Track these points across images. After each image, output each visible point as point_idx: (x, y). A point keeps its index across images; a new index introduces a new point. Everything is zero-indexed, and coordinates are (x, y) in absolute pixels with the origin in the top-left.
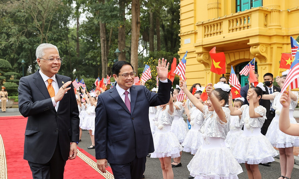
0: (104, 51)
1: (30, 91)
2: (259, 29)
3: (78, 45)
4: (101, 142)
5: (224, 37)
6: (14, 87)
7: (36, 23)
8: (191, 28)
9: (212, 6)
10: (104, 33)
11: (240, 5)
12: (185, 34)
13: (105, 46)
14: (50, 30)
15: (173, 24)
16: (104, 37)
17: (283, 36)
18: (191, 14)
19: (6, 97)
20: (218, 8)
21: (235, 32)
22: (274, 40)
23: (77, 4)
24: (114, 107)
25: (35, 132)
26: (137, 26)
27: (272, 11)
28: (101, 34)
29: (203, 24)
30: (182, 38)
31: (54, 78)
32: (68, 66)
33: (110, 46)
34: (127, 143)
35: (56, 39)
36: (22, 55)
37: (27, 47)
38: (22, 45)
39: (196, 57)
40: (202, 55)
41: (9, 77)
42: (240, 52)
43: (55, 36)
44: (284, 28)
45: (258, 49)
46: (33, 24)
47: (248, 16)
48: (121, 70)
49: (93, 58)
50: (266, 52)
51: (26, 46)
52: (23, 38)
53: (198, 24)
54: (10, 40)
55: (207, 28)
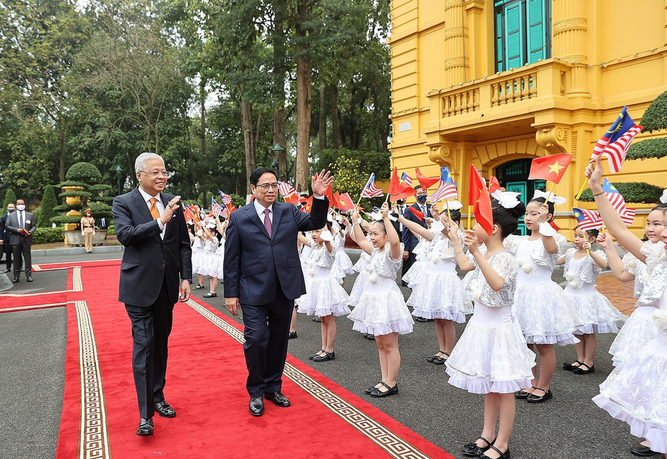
0: (250, 151)
1: (129, 213)
2: (554, 97)
3: (204, 143)
4: (231, 275)
5: (483, 115)
6: (106, 210)
7: (138, 107)
8: (411, 105)
9: (454, 63)
10: (249, 121)
11: (504, 61)
12: (400, 115)
13: (252, 142)
14: (162, 118)
15: (353, 108)
16: (249, 128)
17: (595, 111)
18: (412, 80)
19: (92, 227)
20: (465, 66)
21: (503, 105)
22: (580, 118)
23: (202, 78)
24: (250, 229)
25: (135, 265)
26: (307, 107)
27: (573, 66)
28: (245, 123)
29: (440, 94)
30: (394, 122)
31: (158, 197)
32: (190, 176)
33: (258, 143)
34: (264, 277)
35: (171, 132)
36: (117, 159)
37: (124, 146)
38: (117, 142)
39: (427, 153)
40: (440, 149)
41: (95, 193)
42: (508, 143)
43: (169, 128)
44: (596, 97)
45: (552, 134)
46: (134, 109)
47: (530, 75)
48: (260, 179)
49: (232, 162)
50: (565, 139)
51: (123, 144)
52: (118, 132)
53: (431, 94)
54: (97, 136)
55: (447, 100)
